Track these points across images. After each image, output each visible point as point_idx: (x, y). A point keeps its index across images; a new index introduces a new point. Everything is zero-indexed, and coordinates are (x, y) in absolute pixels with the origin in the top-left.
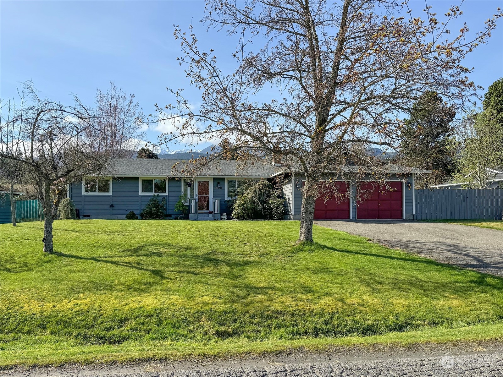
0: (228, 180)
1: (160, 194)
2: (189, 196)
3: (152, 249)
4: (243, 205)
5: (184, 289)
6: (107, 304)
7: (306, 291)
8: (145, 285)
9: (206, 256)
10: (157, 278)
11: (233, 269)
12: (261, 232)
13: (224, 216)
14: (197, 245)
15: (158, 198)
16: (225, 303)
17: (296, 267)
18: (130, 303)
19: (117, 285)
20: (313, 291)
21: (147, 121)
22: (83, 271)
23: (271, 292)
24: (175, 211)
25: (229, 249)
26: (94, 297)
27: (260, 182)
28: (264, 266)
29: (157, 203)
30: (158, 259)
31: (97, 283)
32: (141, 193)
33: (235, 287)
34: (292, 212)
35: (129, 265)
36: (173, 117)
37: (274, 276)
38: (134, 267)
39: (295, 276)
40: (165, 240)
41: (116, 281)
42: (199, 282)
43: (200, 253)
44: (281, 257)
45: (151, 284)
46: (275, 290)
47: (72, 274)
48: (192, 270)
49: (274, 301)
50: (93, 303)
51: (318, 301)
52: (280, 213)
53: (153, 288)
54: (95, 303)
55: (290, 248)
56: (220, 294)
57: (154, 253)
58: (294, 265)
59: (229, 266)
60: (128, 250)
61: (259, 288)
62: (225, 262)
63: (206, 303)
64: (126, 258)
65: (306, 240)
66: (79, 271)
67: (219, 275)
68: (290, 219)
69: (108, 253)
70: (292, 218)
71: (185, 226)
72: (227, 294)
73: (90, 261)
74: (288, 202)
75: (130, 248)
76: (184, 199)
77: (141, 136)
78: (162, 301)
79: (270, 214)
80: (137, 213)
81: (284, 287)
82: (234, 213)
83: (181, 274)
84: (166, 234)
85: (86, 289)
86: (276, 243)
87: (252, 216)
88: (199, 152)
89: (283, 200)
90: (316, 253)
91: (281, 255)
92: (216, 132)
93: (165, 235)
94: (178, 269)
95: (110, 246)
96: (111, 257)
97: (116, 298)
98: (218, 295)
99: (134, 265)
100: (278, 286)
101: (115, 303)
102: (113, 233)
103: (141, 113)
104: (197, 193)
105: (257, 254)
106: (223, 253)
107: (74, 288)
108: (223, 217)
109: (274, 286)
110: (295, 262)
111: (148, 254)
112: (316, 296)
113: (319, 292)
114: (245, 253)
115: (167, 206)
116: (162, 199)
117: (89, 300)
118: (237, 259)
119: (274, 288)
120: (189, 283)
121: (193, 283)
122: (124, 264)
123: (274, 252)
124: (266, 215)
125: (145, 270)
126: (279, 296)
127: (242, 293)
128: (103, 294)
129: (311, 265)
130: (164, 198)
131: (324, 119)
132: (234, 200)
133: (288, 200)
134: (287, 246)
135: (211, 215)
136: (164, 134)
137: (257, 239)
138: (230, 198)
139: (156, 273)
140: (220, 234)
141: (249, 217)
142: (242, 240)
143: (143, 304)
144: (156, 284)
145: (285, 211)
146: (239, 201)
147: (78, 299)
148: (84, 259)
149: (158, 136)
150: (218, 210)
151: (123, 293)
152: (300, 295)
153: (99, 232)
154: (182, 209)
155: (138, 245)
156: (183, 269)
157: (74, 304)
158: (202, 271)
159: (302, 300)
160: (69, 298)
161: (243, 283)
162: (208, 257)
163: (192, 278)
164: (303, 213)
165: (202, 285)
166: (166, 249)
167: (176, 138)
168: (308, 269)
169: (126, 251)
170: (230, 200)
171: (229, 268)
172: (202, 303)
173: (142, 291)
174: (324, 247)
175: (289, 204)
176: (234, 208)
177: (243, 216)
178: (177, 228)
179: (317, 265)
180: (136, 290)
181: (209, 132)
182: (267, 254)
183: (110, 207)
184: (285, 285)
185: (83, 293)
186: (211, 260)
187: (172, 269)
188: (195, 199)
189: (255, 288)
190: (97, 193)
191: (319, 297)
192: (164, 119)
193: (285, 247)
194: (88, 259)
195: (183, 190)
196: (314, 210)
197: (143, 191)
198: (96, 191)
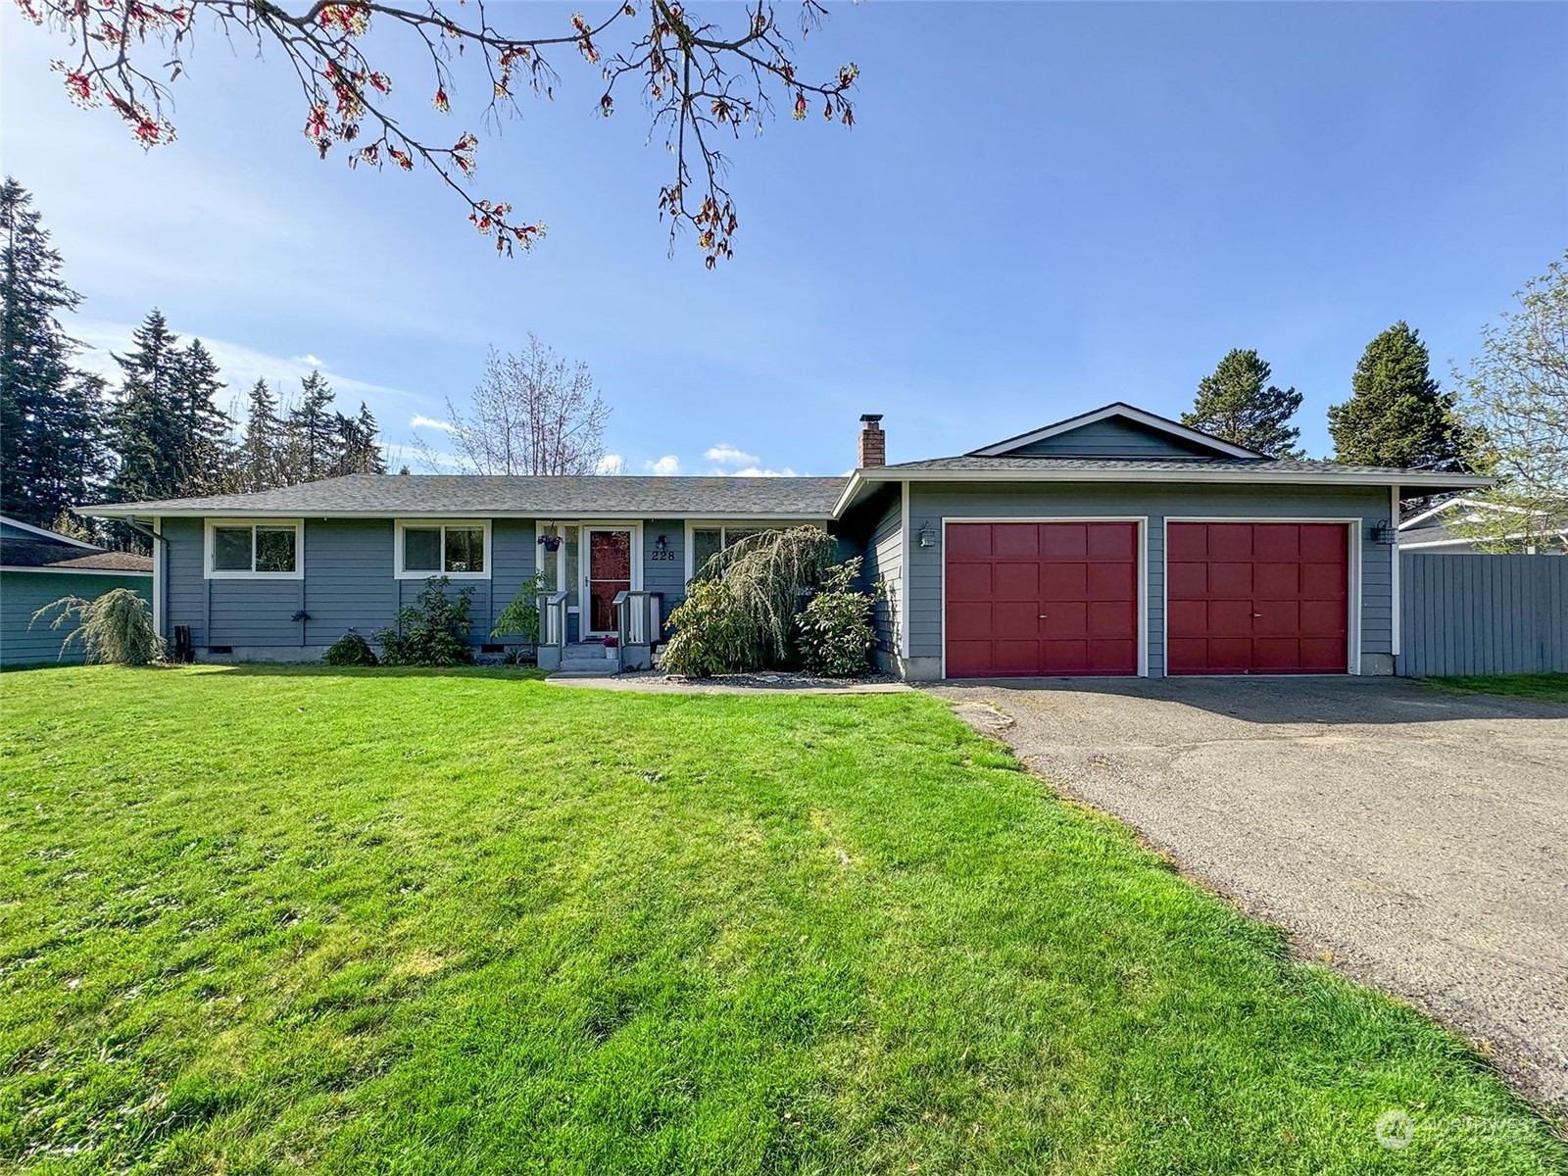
0: (696, 528)
1: (464, 575)
2: (561, 586)
29: (441, 607)
32: (400, 573)
34: (904, 645)
52: (853, 652)
68: (895, 677)
70: (903, 673)
74: (890, 605)
89: (872, 599)
104: (588, 573)
115: (489, 617)
116: (462, 592)
130: (468, 589)
133: (887, 599)
135: (610, 653)
145: (871, 641)
175: (894, 612)
177: (701, 662)
183: (296, 619)
190: (253, 575)
195: (540, 565)
197: (407, 568)
198: (250, 568)
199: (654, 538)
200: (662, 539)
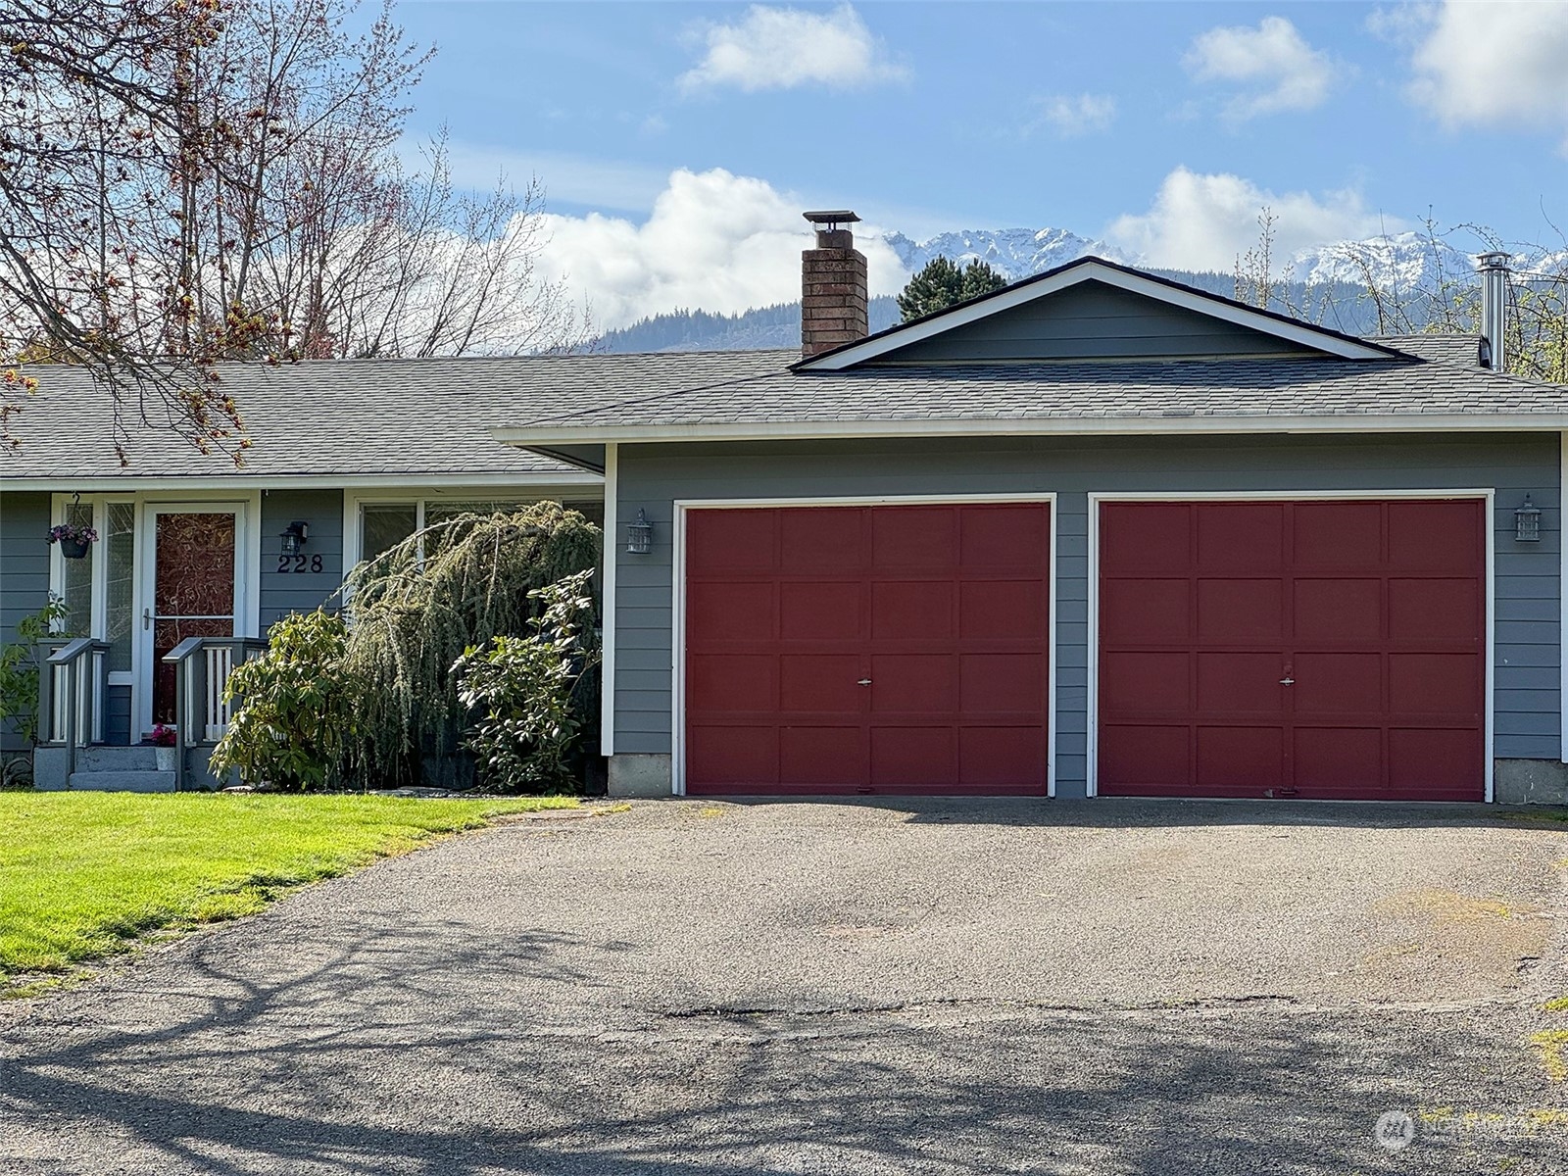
0: (363, 508)
104: (149, 604)
135: (163, 758)
195: (56, 582)
199: (282, 530)
200: (296, 530)
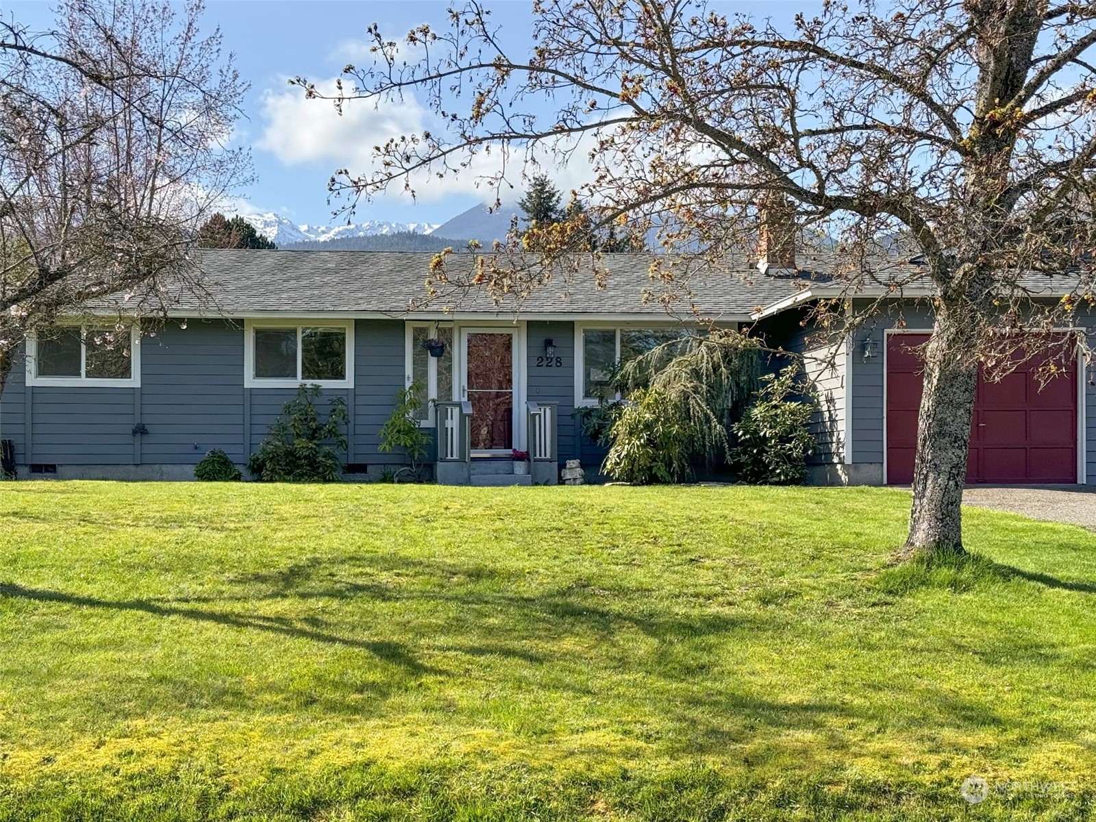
0: (585, 331)
1: (326, 384)
2: (433, 393)
3: (346, 574)
4: (648, 426)
5: (505, 705)
6: (239, 751)
7: (966, 718)
8: (361, 692)
9: (558, 600)
10: (398, 670)
11: (671, 643)
12: (741, 522)
13: (574, 468)
14: (514, 564)
15: (317, 401)
16: (673, 753)
17: (912, 641)
18: (323, 750)
19: (259, 691)
20: (996, 721)
21: (337, 93)
22: (118, 644)
23: (834, 721)
24: (380, 448)
25: (638, 576)
26: (188, 729)
27: (714, 338)
28: (788, 636)
29: (314, 420)
30: (380, 606)
31: (185, 684)
32: (251, 381)
33: (694, 702)
34: (846, 453)
35: (281, 624)
36: (433, 73)
37: (834, 667)
38: (303, 633)
39: (916, 670)
40: (385, 547)
41: (252, 678)
42: (557, 686)
43: (530, 589)
44: (843, 605)
45: (382, 691)
46: (853, 716)
47: (79, 657)
48: (516, 645)
49: (853, 749)
50: (186, 748)
51: (1021, 752)
52: (795, 460)
53: (394, 700)
54: (193, 749)
55: (873, 576)
56: (643, 724)
57: (357, 588)
58: (903, 633)
59: (654, 635)
60: (258, 578)
61: (786, 708)
62: (638, 622)
63: (599, 752)
64: (263, 603)
65: (938, 545)
66: (103, 645)
67: (622, 664)
68: (835, 482)
69: (190, 587)
70: (844, 478)
71: (439, 500)
72: (671, 725)
73: (134, 612)
74: (827, 415)
75: (263, 572)
76: (414, 404)
77: (232, 166)
78: (440, 744)
79: (757, 461)
80: (237, 455)
81: (883, 707)
82: (613, 456)
83: (482, 659)
84: (377, 526)
85: (149, 704)
86: (813, 558)
87: (682, 468)
88: (428, 232)
89: (808, 407)
90: (981, 591)
91: (842, 598)
92: (594, 130)
93: (375, 529)
94: (461, 640)
95: (186, 565)
96: (206, 600)
97: (270, 731)
98: (637, 729)
99: (299, 626)
100: (857, 701)
101: (269, 751)
102: (179, 522)
103: (230, 75)
104: (465, 383)
105: (752, 594)
106: (621, 591)
107: (104, 700)
108: (567, 474)
109: (843, 703)
110: (904, 624)
111: (340, 591)
112: (1013, 735)
113: (1019, 725)
114: (705, 590)
115: (351, 432)
116: (332, 403)
117: (173, 741)
118: (680, 610)
119: (843, 710)
120: (520, 688)
121: (535, 687)
122: (261, 623)
123: (814, 588)
124: (739, 466)
125: (345, 642)
126: (872, 734)
127: (728, 724)
128: (216, 720)
129: (971, 634)
130: (339, 398)
131: (1014, 76)
132: (610, 408)
133: (825, 408)
134: (861, 569)
135: (520, 467)
136: (397, 140)
137: (737, 547)
138: (593, 403)
139: (387, 652)
140: (585, 529)
141: (672, 475)
142: (676, 548)
143: (370, 752)
144: (399, 688)
145: (814, 448)
146: (634, 410)
147: (126, 736)
148: (108, 605)
149: (378, 149)
150: (546, 447)
151: (289, 717)
152: (948, 734)
153: (123, 521)
154: (409, 443)
155: (291, 563)
156: (484, 642)
157: (119, 751)
158: (555, 648)
159: (959, 749)
160: (94, 732)
161: (720, 693)
162: (567, 605)
163: (527, 671)
164: (925, 440)
165: (571, 694)
166: (398, 575)
167: (444, 154)
168: (960, 648)
169: (250, 580)
170: (592, 410)
171: (655, 642)
172: (589, 753)
173: (355, 710)
174: (1007, 574)
175: (833, 421)
176: (615, 438)
177: (650, 469)
178: (414, 508)
179: (991, 633)
180: (332, 707)
181: (571, 130)
182: (789, 595)
183: (134, 433)
184: (885, 697)
185: (142, 715)
186: (580, 614)
187: (442, 640)
188: (459, 405)
189: (772, 707)
190: (82, 381)
191: (1023, 741)
192: (400, 85)
193: (855, 570)
194: (121, 606)
195: (409, 371)
196: (967, 430)
197: (259, 374)
198: (79, 375)
199: (540, 342)
200: (549, 343)
